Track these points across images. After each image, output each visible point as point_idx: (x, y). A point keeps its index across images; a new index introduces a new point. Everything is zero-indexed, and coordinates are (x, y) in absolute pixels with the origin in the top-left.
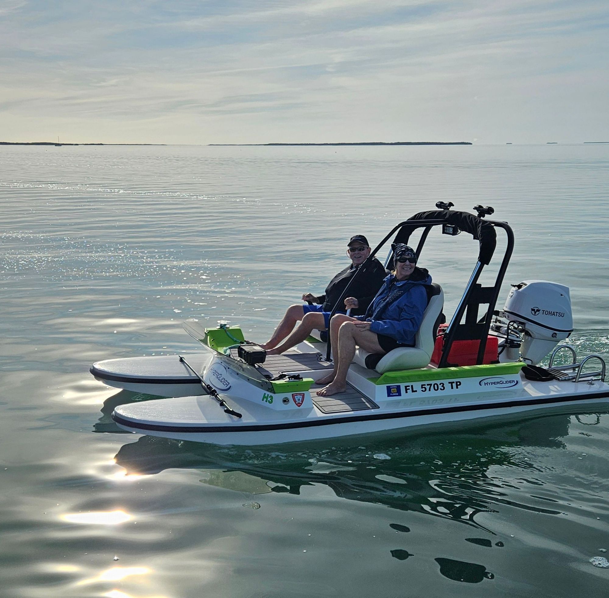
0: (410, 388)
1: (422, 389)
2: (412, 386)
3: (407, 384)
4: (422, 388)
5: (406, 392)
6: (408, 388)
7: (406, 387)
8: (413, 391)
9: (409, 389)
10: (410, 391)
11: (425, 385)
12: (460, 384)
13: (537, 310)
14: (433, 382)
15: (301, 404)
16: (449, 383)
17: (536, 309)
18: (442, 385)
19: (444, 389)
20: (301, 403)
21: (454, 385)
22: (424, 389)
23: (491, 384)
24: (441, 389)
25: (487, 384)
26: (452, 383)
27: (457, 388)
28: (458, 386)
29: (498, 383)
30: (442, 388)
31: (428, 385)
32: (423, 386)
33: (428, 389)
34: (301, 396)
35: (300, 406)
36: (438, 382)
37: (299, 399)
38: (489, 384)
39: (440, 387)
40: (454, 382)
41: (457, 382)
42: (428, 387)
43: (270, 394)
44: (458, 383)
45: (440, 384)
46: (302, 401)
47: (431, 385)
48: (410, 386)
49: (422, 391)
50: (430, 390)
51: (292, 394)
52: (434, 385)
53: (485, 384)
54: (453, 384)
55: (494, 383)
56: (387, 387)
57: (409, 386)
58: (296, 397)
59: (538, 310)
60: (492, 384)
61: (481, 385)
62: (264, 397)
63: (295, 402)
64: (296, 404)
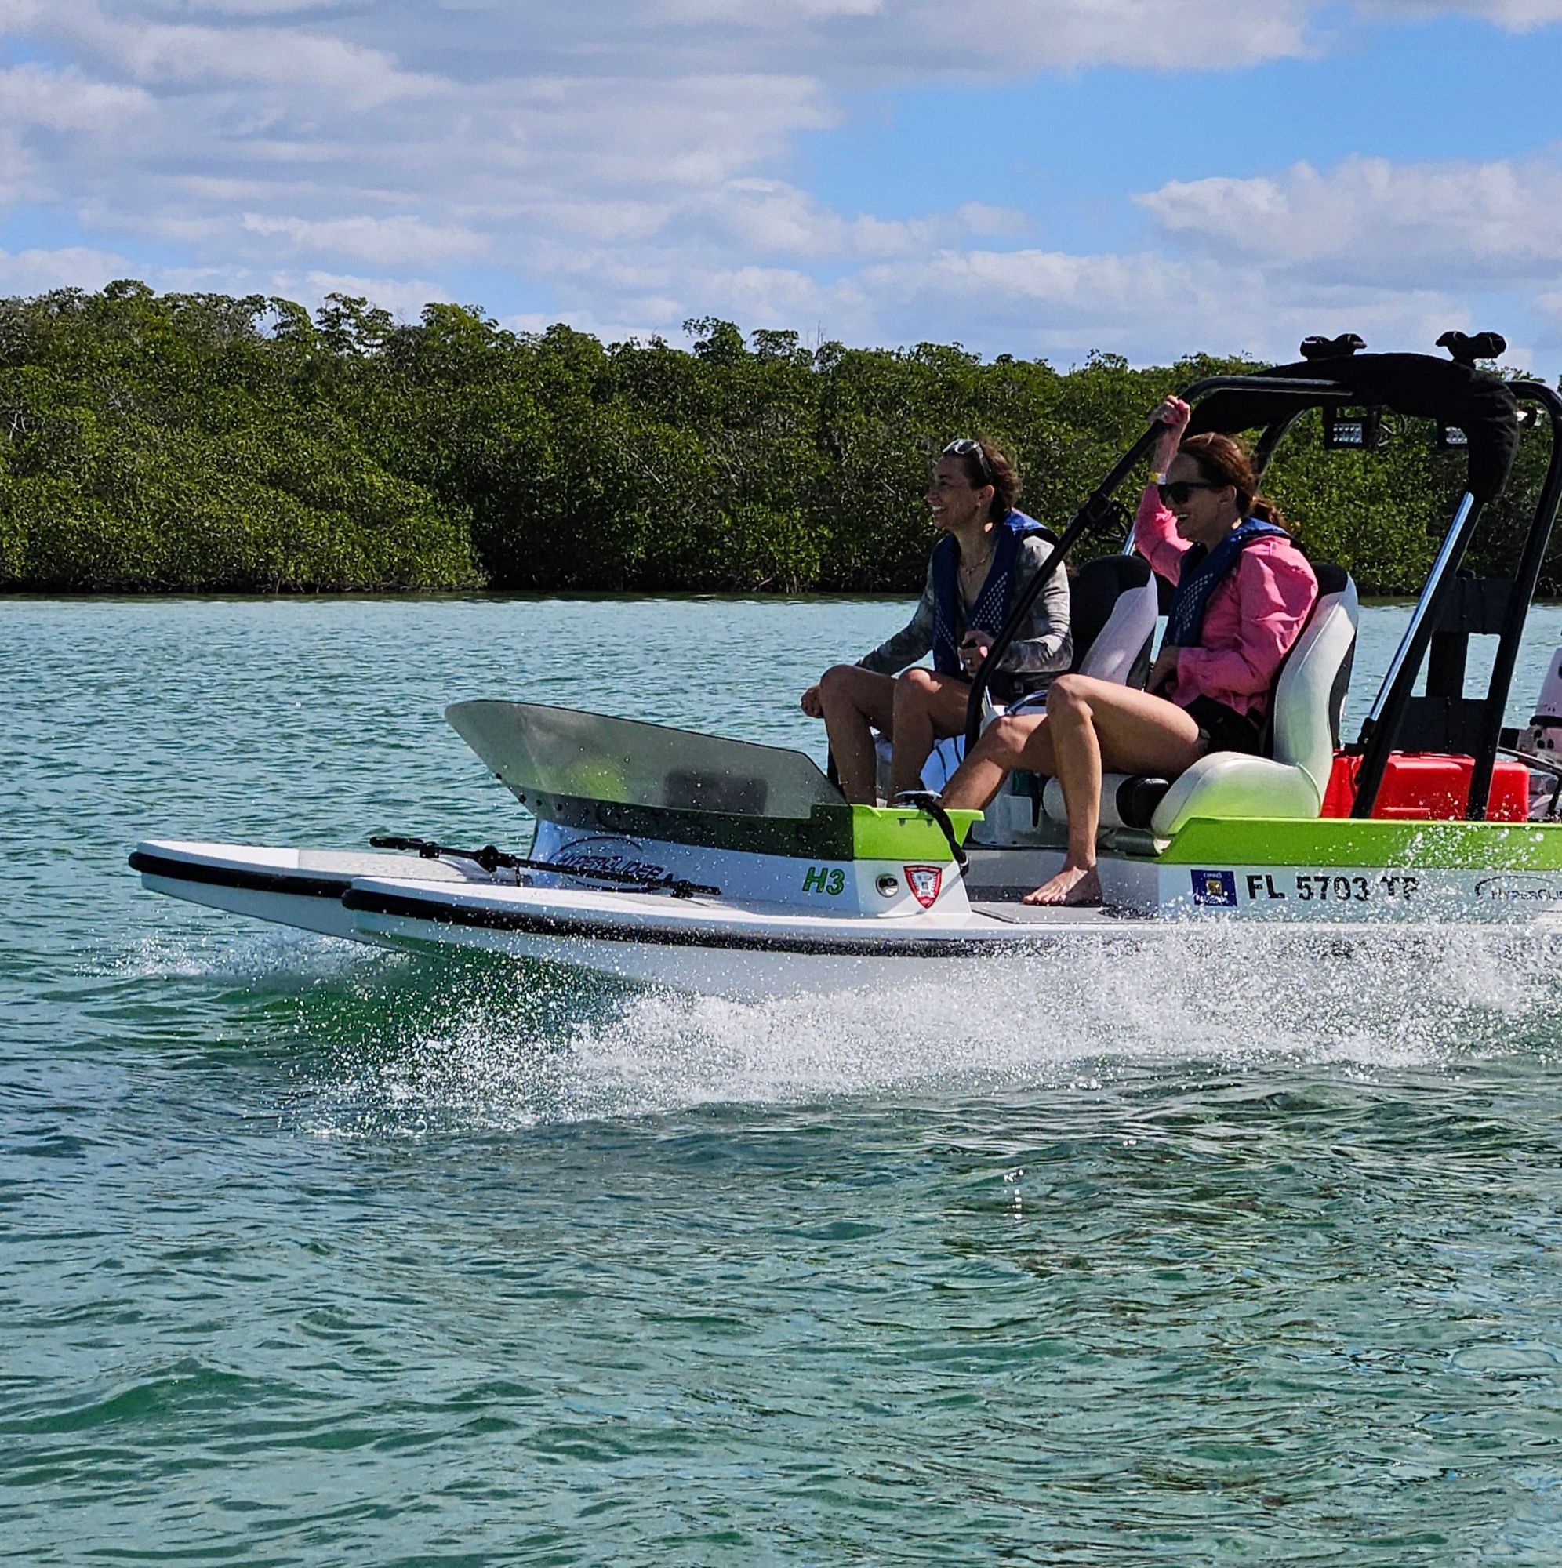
0: (1264, 882)
1: (1301, 891)
2: (1270, 879)
3: (1254, 871)
4: (1300, 887)
5: (1253, 896)
6: (1256, 882)
7: (1250, 879)
8: (1273, 895)
9: (1260, 887)
10: (1262, 893)
11: (1309, 879)
12: (1415, 889)
14: (1334, 873)
15: (934, 900)
16: (1384, 879)
18: (1360, 883)
19: (1367, 896)
20: (932, 895)
21: (1398, 888)
22: (1305, 892)
23: (1507, 896)
24: (1357, 897)
25: (1497, 895)
26: (1390, 882)
27: (1405, 897)
28: (1410, 893)
29: (1533, 894)
30: (1362, 894)
31: (1317, 879)
32: (1304, 883)
33: (1317, 893)
34: (932, 877)
35: (930, 904)
36: (1351, 874)
37: (926, 884)
38: (1504, 895)
39: (1356, 889)
40: (1396, 881)
41: (1405, 881)
42: (1317, 887)
43: (832, 865)
44: (1410, 885)
45: (1355, 881)
46: (935, 892)
47: (1325, 879)
48: (1265, 878)
49: (1301, 896)
50: (1323, 897)
51: (905, 870)
52: (1337, 880)
53: (1491, 895)
54: (1395, 885)
55: (1518, 896)
56: (1193, 872)
57: (1259, 878)
58: (915, 875)
60: (1510, 897)
61: (1480, 896)
62: (810, 877)
63: (916, 892)
64: (918, 899)
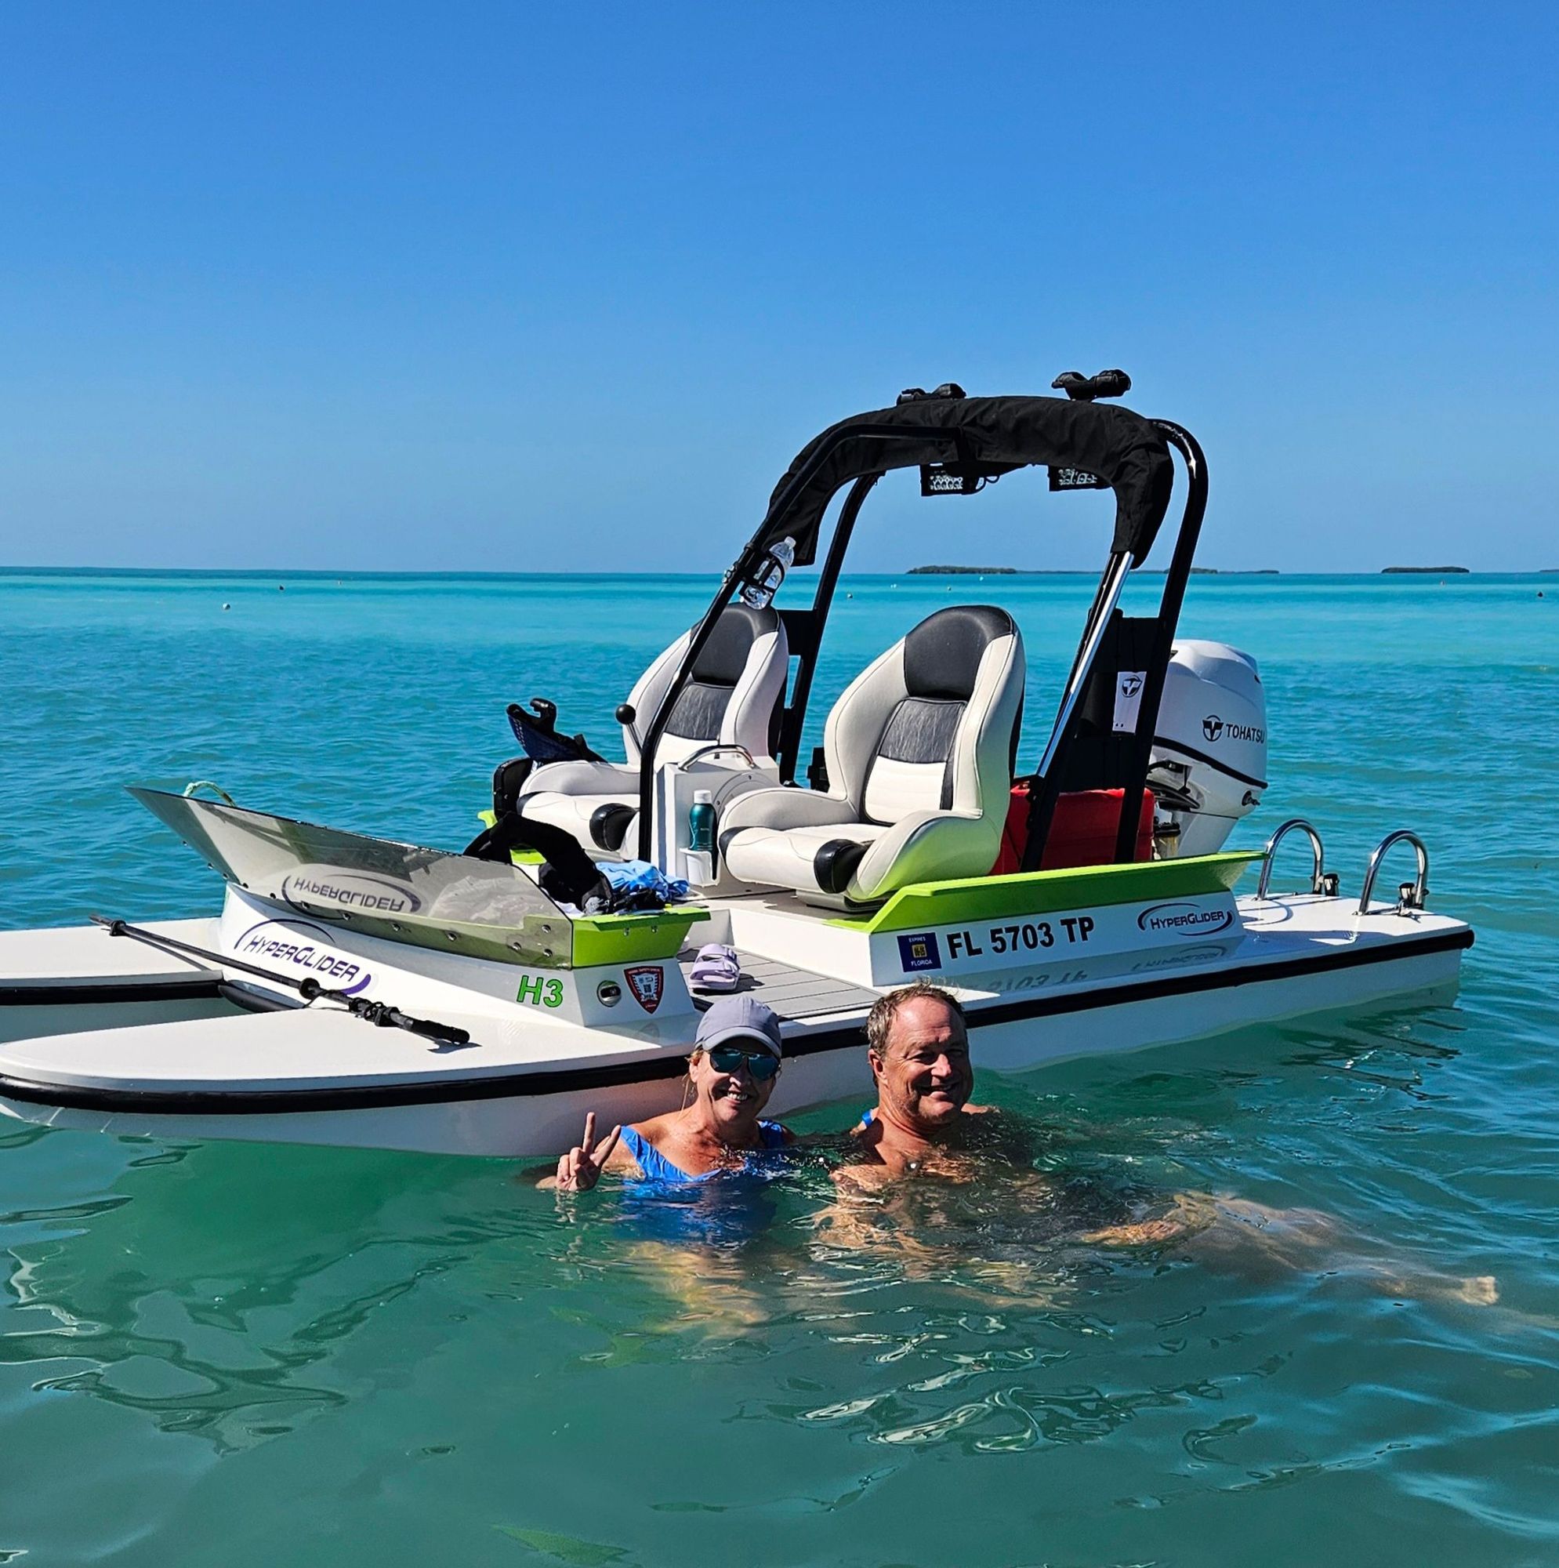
0: (962, 940)
1: (995, 944)
2: (967, 935)
3: (952, 929)
4: (994, 940)
5: (954, 955)
6: (956, 941)
7: (951, 938)
8: (971, 952)
9: (959, 945)
10: (962, 951)
11: (1000, 931)
12: (1091, 927)
13: (1216, 723)
14: (1020, 922)
15: (657, 1003)
16: (1063, 922)
17: (1213, 721)
18: (1044, 929)
19: (1051, 942)
20: (656, 997)
21: (1076, 927)
22: (999, 945)
23: (1166, 923)
24: (1043, 943)
25: (1157, 923)
26: (1068, 923)
27: (1085, 938)
28: (1088, 933)
29: (1184, 920)
30: (1047, 940)
31: (1008, 930)
32: (997, 936)
33: (1009, 945)
34: (653, 976)
35: (655, 1008)
36: (1035, 920)
37: (649, 986)
38: (1163, 923)
39: (1041, 935)
40: (1073, 921)
41: (1082, 920)
42: (1008, 937)
44: (1086, 924)
45: (1040, 927)
46: (659, 993)
47: (1015, 930)
48: (962, 935)
49: (996, 949)
50: (1015, 947)
51: (626, 971)
52: (1026, 928)
53: (1153, 924)
54: (1073, 926)
55: (1175, 921)
56: (900, 938)
57: (958, 936)
59: (1219, 726)
60: (1169, 924)
61: (1143, 928)
63: (638, 996)
64: (643, 1004)
